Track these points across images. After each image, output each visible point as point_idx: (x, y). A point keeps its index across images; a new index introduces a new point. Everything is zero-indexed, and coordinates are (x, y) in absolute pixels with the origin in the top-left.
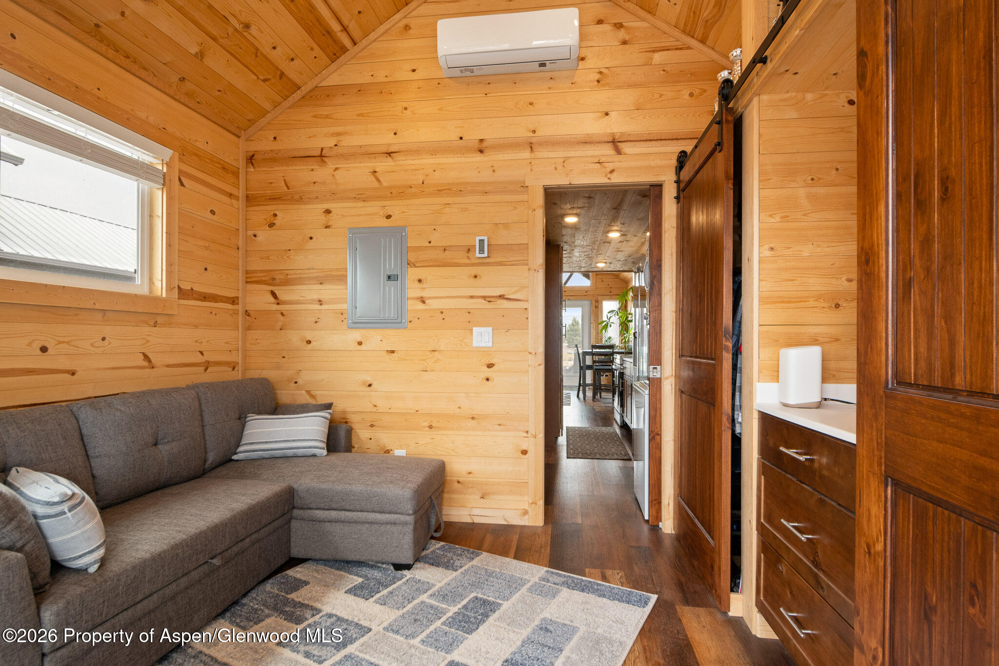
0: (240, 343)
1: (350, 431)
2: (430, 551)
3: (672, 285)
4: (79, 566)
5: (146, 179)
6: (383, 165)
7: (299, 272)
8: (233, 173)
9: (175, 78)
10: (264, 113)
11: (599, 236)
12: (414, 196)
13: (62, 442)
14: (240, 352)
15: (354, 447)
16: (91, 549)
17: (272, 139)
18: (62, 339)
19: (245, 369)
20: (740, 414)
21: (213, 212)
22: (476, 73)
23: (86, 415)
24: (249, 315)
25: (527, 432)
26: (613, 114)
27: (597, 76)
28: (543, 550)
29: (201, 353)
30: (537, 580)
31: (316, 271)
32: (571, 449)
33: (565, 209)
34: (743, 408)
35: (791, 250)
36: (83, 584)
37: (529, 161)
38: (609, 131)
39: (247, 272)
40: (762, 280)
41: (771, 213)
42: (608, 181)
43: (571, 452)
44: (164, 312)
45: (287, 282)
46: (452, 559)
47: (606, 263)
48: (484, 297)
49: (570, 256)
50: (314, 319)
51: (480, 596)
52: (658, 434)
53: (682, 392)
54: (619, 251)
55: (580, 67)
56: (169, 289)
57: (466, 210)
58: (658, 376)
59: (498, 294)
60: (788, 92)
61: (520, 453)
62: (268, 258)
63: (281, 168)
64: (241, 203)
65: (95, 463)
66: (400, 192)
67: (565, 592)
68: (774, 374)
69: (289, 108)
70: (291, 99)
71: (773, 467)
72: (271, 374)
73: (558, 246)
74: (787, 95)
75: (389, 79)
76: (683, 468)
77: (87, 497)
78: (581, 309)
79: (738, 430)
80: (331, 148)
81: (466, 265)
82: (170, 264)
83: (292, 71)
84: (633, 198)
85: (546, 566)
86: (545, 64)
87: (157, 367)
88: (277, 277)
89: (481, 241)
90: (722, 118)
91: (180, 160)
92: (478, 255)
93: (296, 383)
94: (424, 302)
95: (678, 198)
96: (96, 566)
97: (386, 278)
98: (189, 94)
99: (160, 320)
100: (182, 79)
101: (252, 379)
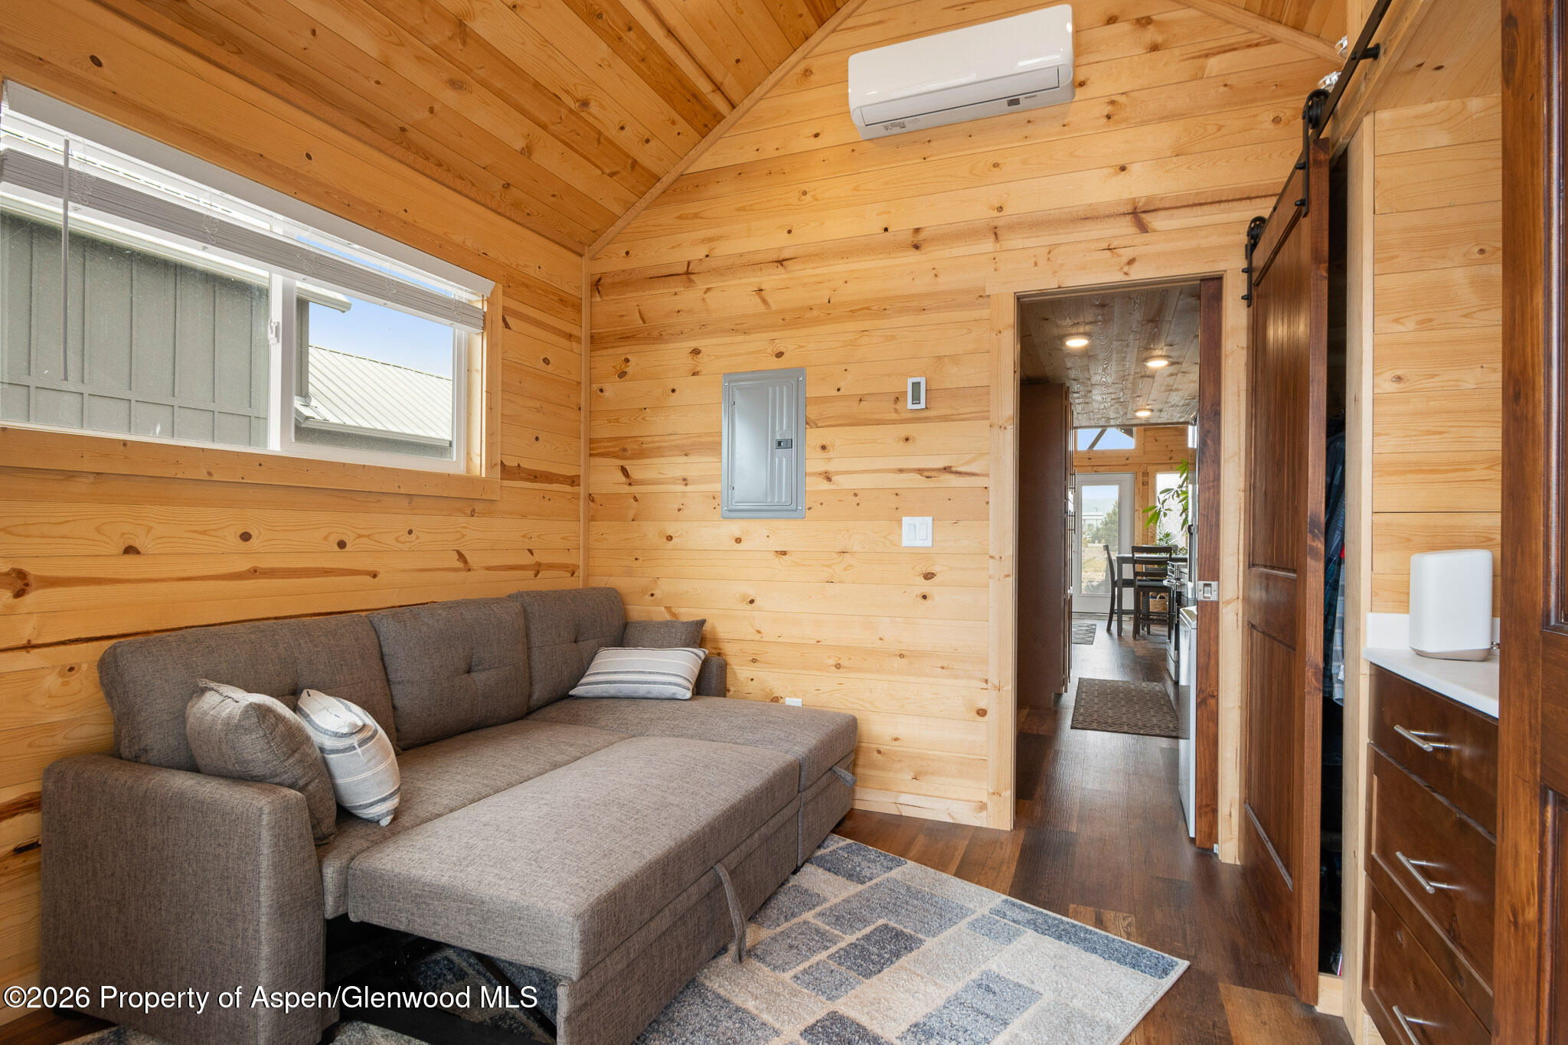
0: (581, 538)
1: (724, 667)
2: (828, 850)
3: (1239, 445)
4: (371, 816)
5: (462, 322)
6: (771, 279)
7: (657, 438)
8: (573, 305)
9: (497, 186)
10: (613, 219)
11: (1131, 365)
12: (817, 322)
13: (359, 662)
14: (581, 550)
15: (729, 691)
16: (383, 796)
17: (624, 254)
18: (363, 532)
19: (588, 576)
20: (1342, 667)
21: (546, 361)
22: (910, 127)
23: (389, 629)
24: (593, 501)
25: (986, 681)
26: (1135, 168)
27: (1107, 109)
28: (1004, 868)
29: (530, 551)
30: (987, 912)
31: (680, 436)
32: (1081, 714)
33: (1064, 327)
34: (1346, 656)
35: (1436, 379)
36: (370, 838)
37: (992, 256)
38: (1127, 195)
39: (591, 441)
40: (1380, 434)
41: (1396, 316)
42: (1126, 278)
43: (1081, 718)
44: (484, 497)
45: (642, 454)
46: (859, 866)
47: (1152, 410)
48: (920, 471)
49: (1087, 401)
50: (676, 506)
51: (892, 924)
52: (1213, 696)
53: (1253, 626)
54: (1171, 390)
55: (1077, 98)
56: (490, 466)
57: (893, 338)
58: (1214, 598)
59: (941, 465)
60: (1431, 101)
61: (974, 713)
62: (617, 420)
63: (634, 294)
64: (584, 347)
65: (397, 690)
66: (797, 318)
67: (1029, 936)
68: (1401, 597)
69: (645, 209)
70: (648, 196)
71: (1390, 760)
72: (620, 583)
73: (1062, 385)
74: (1432, 106)
75: (781, 152)
76: (1253, 756)
77: (381, 731)
78: (1116, 487)
79: (1337, 694)
80: (700, 260)
81: (893, 422)
82: (490, 434)
83: (647, 157)
84: (1180, 302)
85: (1005, 893)
86: (1018, 99)
87: (474, 570)
88: (628, 447)
89: (916, 385)
90: (1308, 158)
91: (505, 294)
92: (910, 406)
93: (652, 595)
94: (829, 479)
95: (1248, 298)
96: (389, 819)
97: (775, 444)
98: (516, 205)
99: (479, 507)
100: (507, 186)
101: (594, 589)
